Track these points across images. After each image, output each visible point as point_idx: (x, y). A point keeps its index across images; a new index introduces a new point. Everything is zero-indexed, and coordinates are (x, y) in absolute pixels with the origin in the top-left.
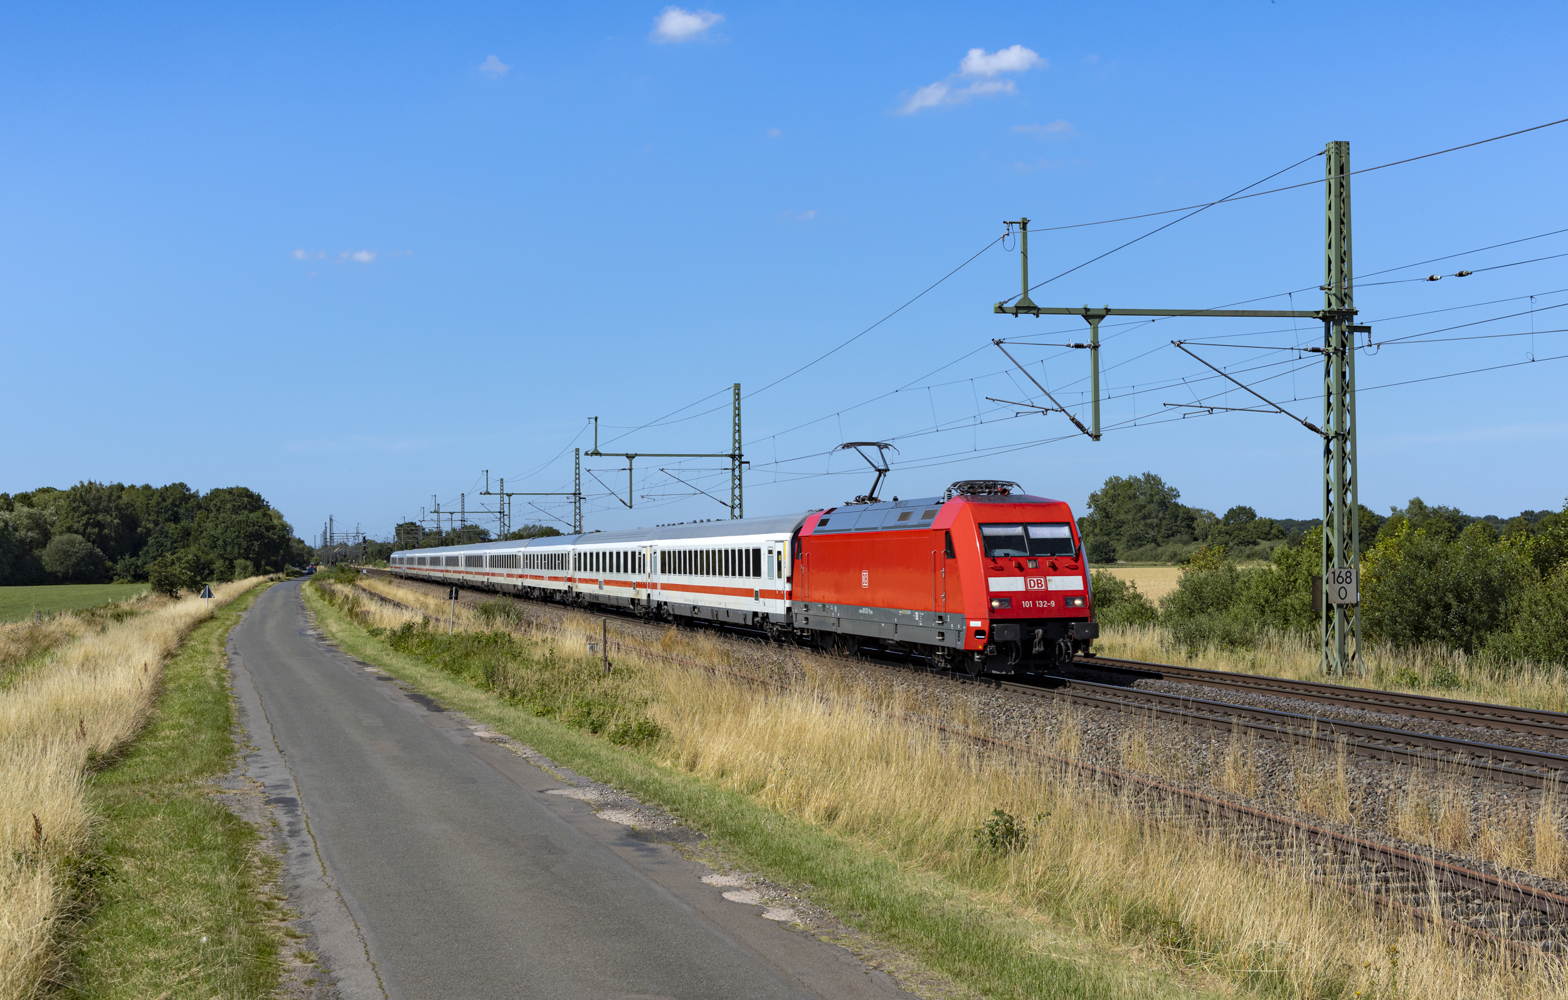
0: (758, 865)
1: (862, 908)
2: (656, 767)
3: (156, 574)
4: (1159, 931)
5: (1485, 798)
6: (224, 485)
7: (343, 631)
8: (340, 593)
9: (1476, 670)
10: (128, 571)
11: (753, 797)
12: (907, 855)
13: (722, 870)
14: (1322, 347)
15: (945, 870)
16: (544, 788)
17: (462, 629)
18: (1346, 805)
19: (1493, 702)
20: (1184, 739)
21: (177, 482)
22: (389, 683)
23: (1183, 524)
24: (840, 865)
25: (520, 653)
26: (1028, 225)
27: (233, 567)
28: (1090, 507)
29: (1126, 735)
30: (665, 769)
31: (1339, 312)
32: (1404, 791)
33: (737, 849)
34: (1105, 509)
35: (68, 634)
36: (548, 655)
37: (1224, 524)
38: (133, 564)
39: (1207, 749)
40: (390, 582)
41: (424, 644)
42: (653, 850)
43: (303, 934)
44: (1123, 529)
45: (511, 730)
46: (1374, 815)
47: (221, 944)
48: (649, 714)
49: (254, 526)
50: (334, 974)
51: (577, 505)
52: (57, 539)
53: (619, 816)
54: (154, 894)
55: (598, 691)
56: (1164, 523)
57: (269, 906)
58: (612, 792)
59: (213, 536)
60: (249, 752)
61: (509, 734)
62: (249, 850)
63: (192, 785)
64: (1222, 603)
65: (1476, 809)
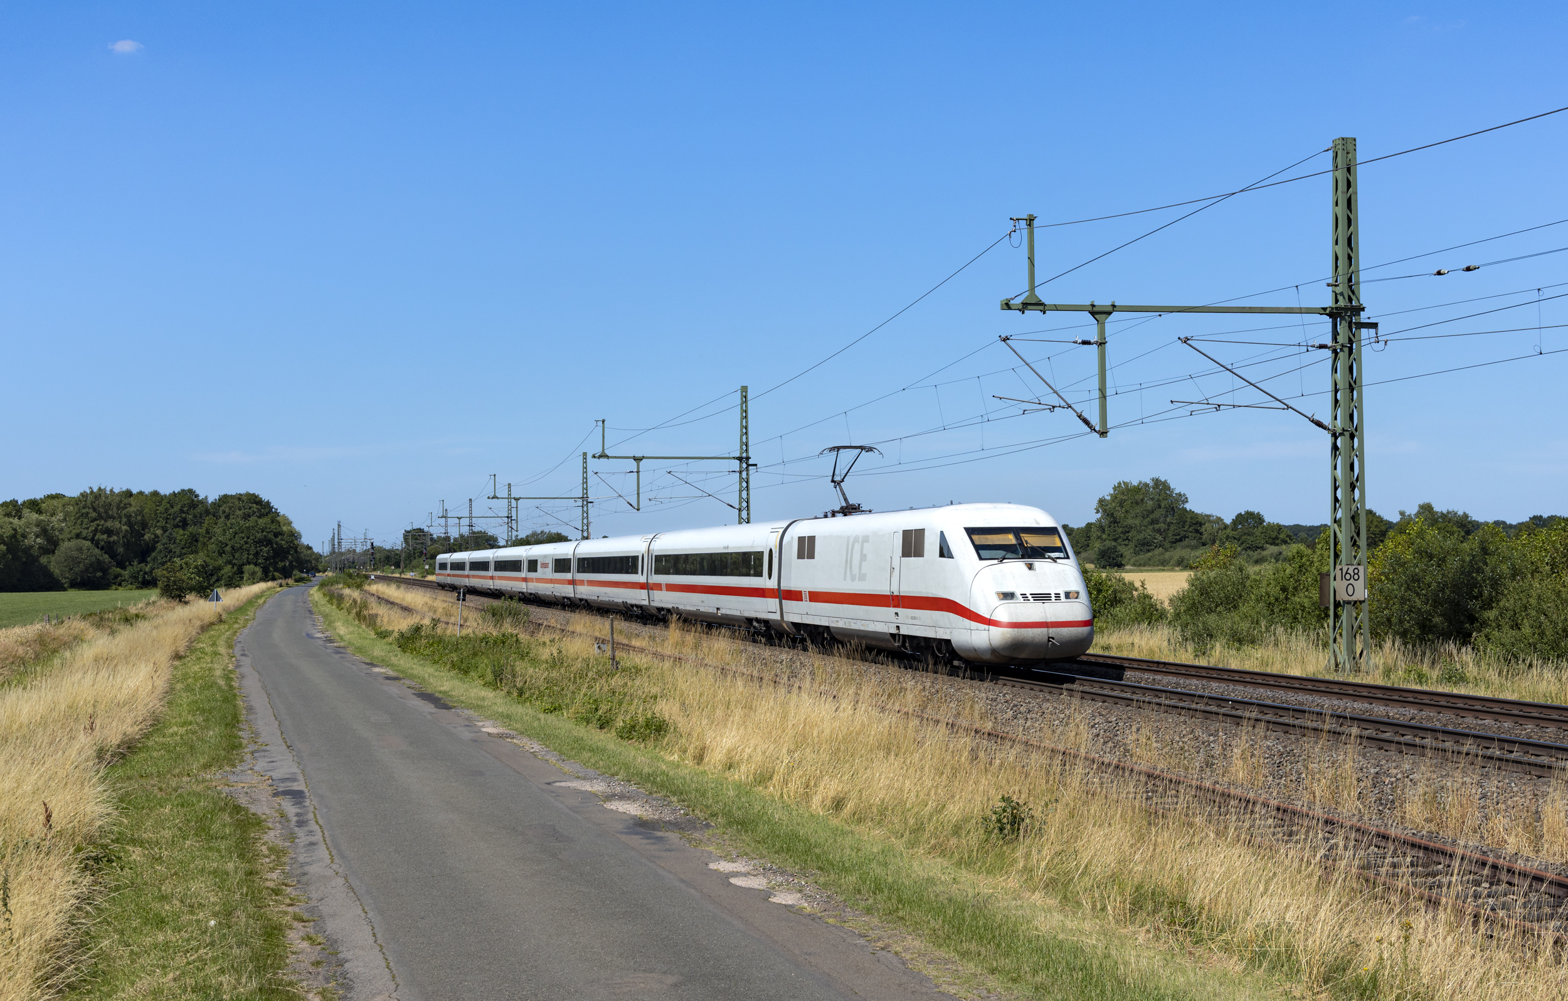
0: (765, 852)
1: (868, 892)
2: (663, 761)
3: (165, 579)
4: (1165, 911)
5: (1492, 785)
6: (232, 492)
7: (351, 633)
8: (347, 599)
9: (1483, 666)
10: (136, 578)
11: (761, 788)
12: (912, 844)
13: (728, 857)
14: (1330, 344)
15: (951, 857)
16: (552, 781)
17: (470, 631)
18: (1354, 794)
19: (1501, 697)
20: (1192, 732)
21: (186, 488)
22: (397, 683)
23: (1190, 530)
24: (848, 851)
25: (527, 653)
26: (1036, 223)
27: (242, 572)
28: (1098, 512)
29: (1134, 729)
30: (672, 762)
31: (1346, 309)
32: (1411, 780)
33: (744, 837)
34: (1112, 514)
35: (75, 638)
36: (556, 655)
37: (1232, 530)
38: (141, 570)
39: (1214, 741)
40: (398, 587)
41: (432, 645)
42: (660, 839)
43: (311, 918)
44: (1130, 534)
45: (518, 726)
46: (1382, 804)
47: (229, 927)
48: (657, 709)
49: (263, 532)
50: (341, 956)
51: (585, 509)
52: (65, 545)
53: (626, 806)
54: (162, 881)
55: (606, 689)
56: (1172, 527)
57: (276, 892)
58: (619, 784)
59: (221, 542)
60: (256, 747)
61: (516, 730)
62: (256, 839)
63: (200, 778)
64: (1231, 602)
65: (1484, 796)
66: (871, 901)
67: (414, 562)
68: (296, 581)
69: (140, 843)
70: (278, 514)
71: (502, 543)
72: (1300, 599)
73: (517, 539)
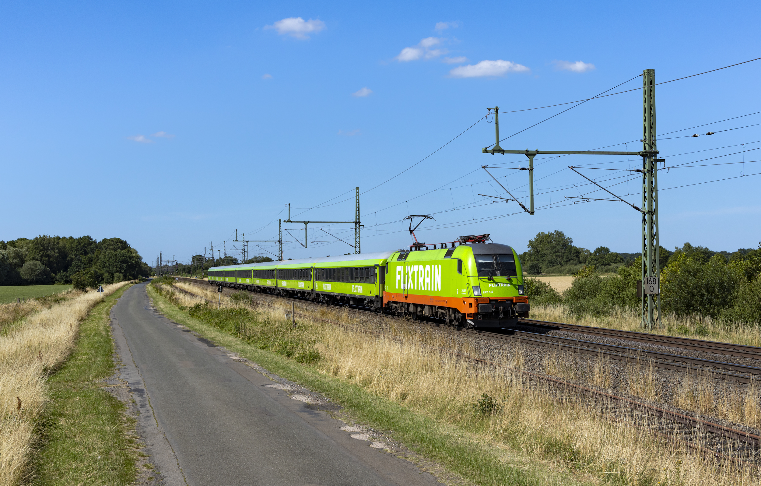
0: (368, 421)
1: (418, 442)
2: (318, 374)
3: (76, 280)
4: (562, 453)
5: (720, 388)
7: (167, 307)
8: (165, 289)
9: (716, 326)
10: (62, 279)
11: (366, 388)
12: (440, 416)
13: (350, 424)
14: (642, 169)
15: (459, 423)
16: (264, 384)
17: (224, 306)
18: (654, 392)
19: (725, 342)
20: (575, 360)
21: (86, 235)
22: (189, 333)
23: (574, 255)
24: (408, 421)
25: (252, 318)
26: (499, 110)
27: (113, 277)
28: (529, 247)
29: (547, 358)
30: (323, 374)
31: (650, 152)
32: (681, 385)
33: (358, 414)
34: (536, 248)
35: (33, 309)
36: (266, 319)
37: (594, 256)
38: (65, 275)
39: (586, 365)
40: (190, 284)
41: (206, 314)
42: (317, 414)
43: (147, 455)
44: (545, 258)
45: (248, 356)
46: (667, 397)
47: (108, 460)
48: (315, 348)
49: (123, 256)
50: (162, 475)
51: (280, 246)
52: (27, 263)
53: (300, 397)
54: (75, 436)
55: (290, 337)
56: (565, 255)
57: (131, 441)
58: (297, 386)
59: (104, 262)
60: (120, 366)
61: (247, 358)
62: (121, 414)
63: (93, 382)
64: (594, 293)
65: (716, 394)
66: (419, 446)
67: (197, 271)
68: (140, 281)
69: (65, 416)
70: (130, 248)
71: (239, 262)
72: (627, 292)
73: (247, 260)
